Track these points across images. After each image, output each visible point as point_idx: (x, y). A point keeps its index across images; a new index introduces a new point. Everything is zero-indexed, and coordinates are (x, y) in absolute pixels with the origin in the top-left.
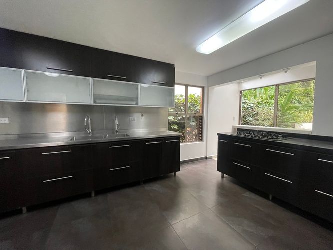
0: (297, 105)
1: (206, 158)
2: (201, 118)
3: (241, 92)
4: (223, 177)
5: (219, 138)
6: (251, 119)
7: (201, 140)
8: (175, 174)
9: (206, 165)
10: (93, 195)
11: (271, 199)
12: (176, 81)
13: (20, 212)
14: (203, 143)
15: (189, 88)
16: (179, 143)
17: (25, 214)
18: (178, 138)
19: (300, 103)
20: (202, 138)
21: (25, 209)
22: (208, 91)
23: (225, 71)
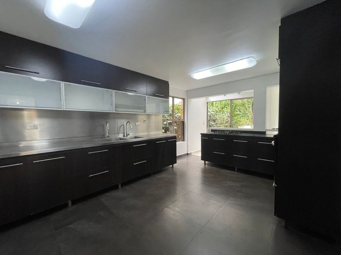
0: (238, 113)
1: (188, 154)
2: (183, 123)
3: (207, 103)
4: (205, 164)
5: (202, 137)
6: (213, 123)
7: (184, 140)
8: (173, 166)
9: (187, 160)
10: (120, 187)
11: (236, 170)
12: (170, 95)
13: (66, 206)
14: (185, 142)
15: (175, 99)
16: (175, 141)
17: (71, 208)
18: (175, 137)
19: (240, 111)
20: (184, 139)
21: (70, 202)
22: (188, 101)
23: (201, 88)
